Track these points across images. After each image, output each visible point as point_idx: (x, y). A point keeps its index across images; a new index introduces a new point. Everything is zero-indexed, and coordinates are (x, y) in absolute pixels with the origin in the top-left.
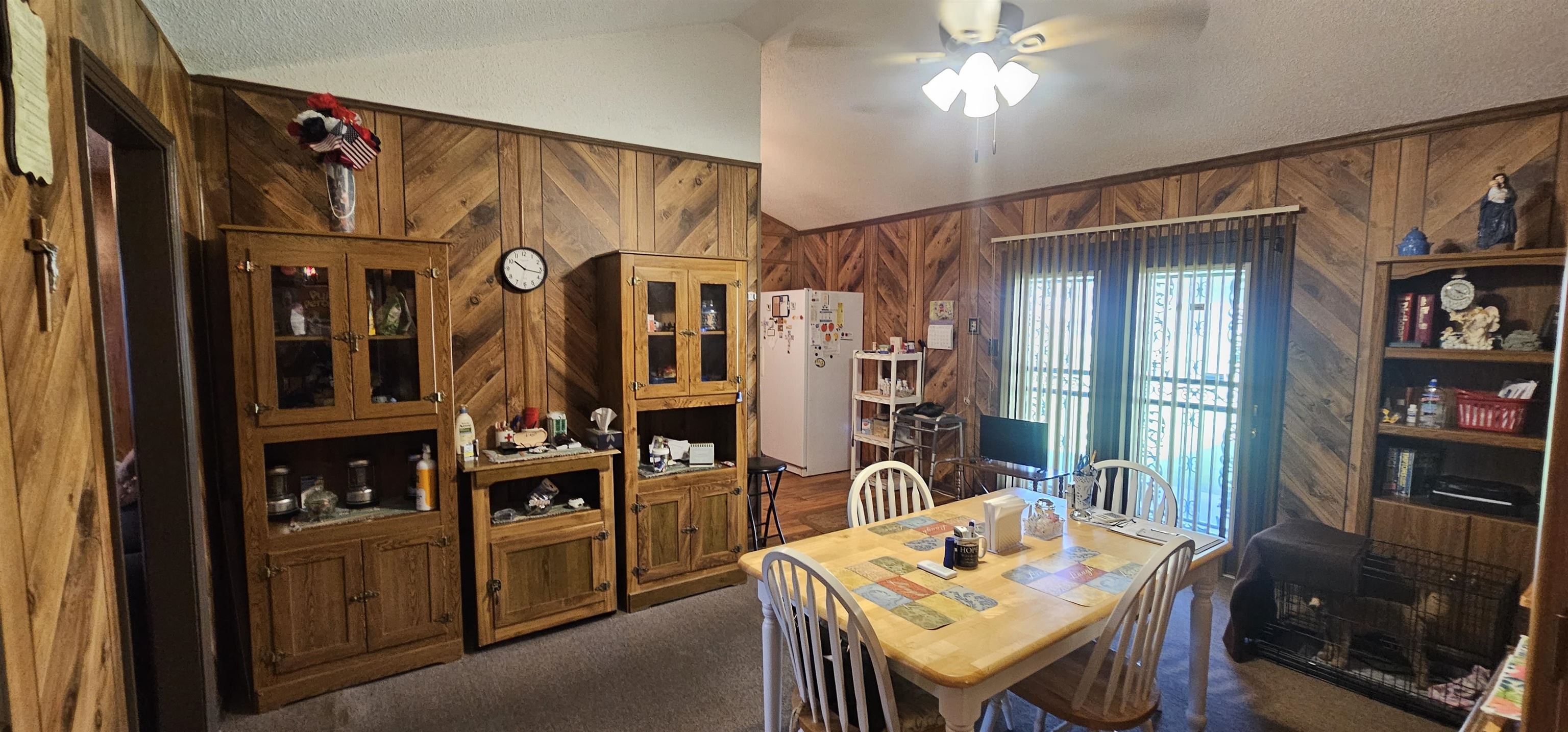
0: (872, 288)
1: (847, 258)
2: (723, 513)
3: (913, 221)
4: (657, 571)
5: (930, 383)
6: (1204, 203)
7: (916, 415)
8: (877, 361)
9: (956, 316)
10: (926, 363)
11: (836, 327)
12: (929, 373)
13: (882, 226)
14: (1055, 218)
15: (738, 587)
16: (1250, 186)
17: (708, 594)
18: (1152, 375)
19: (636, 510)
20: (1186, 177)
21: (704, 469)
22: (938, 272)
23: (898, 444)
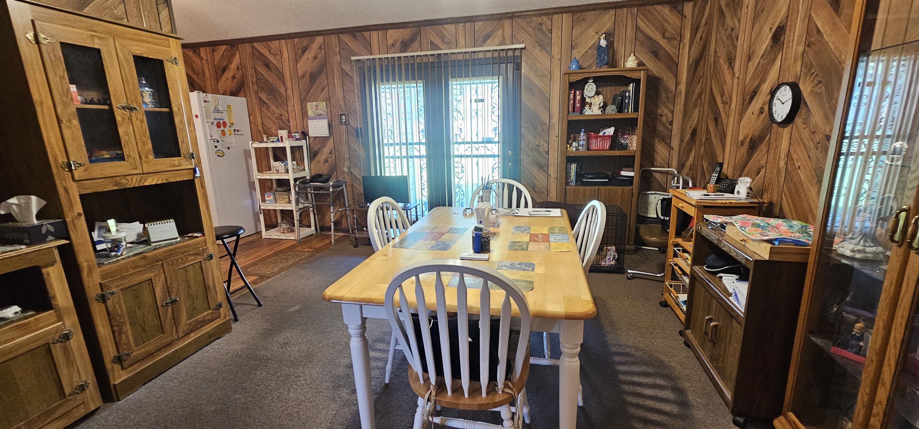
0: (253, 96)
1: (224, 70)
2: (200, 278)
3: (283, 41)
4: (142, 351)
5: (314, 161)
6: (478, 40)
7: (311, 184)
8: (267, 148)
9: (329, 112)
10: (309, 148)
11: (228, 125)
12: (313, 155)
13: (255, 44)
14: (393, 45)
15: (227, 336)
16: (500, 33)
17: (201, 351)
18: (455, 141)
19: (103, 299)
20: (468, 25)
21: (172, 244)
22: (310, 81)
23: (301, 206)
